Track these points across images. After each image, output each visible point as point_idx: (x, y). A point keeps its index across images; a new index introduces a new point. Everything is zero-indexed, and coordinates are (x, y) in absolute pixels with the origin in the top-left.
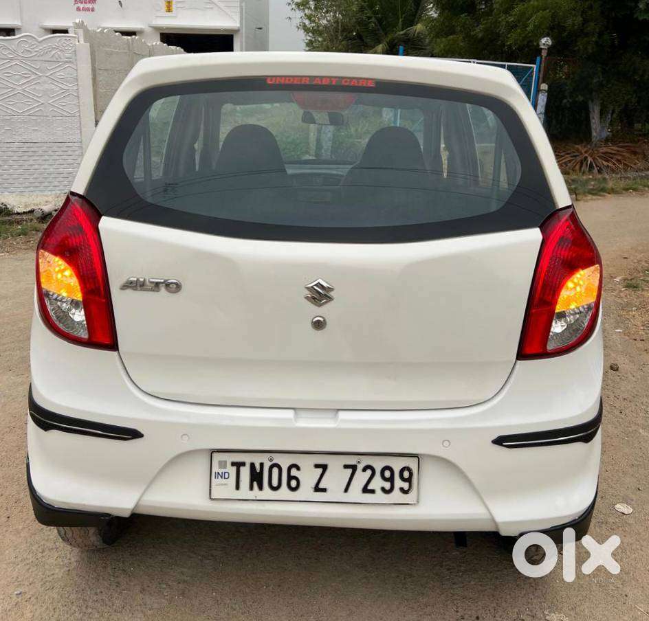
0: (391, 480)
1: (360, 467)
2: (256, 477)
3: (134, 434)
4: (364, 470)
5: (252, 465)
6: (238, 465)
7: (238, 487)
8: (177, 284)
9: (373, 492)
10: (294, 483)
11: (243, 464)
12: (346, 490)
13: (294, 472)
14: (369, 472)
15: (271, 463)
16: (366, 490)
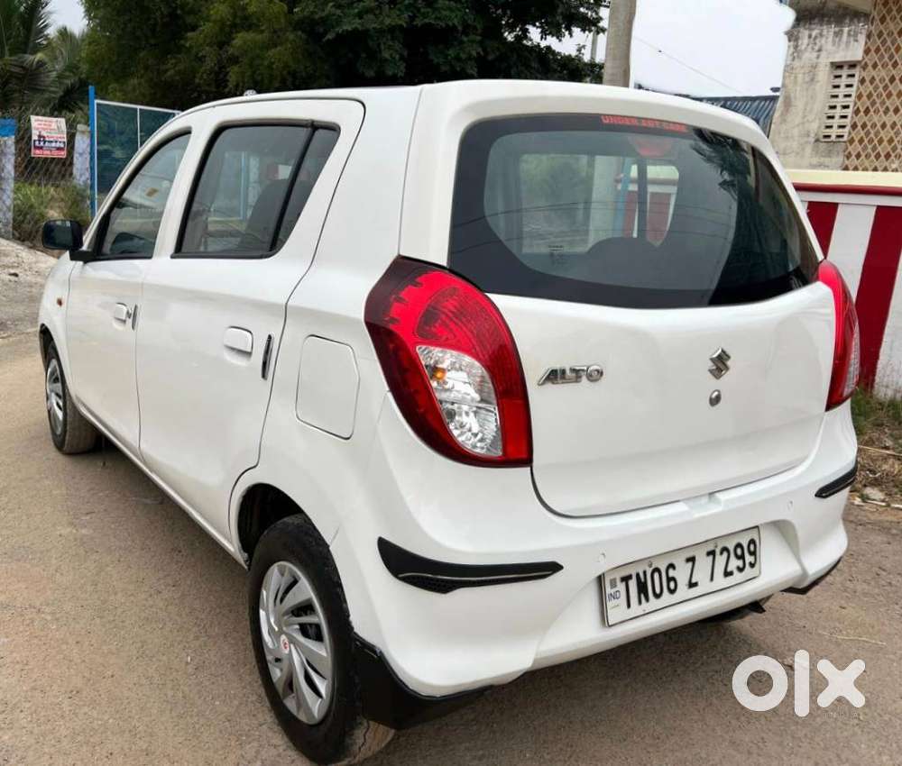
0: (742, 557)
1: (718, 551)
2: (642, 588)
3: (553, 568)
4: (721, 553)
5: (638, 575)
6: (626, 579)
7: (629, 606)
8: (598, 371)
9: (731, 574)
10: (672, 585)
11: (630, 577)
12: (712, 579)
13: (672, 573)
14: (725, 554)
15: (651, 569)
16: (727, 574)
